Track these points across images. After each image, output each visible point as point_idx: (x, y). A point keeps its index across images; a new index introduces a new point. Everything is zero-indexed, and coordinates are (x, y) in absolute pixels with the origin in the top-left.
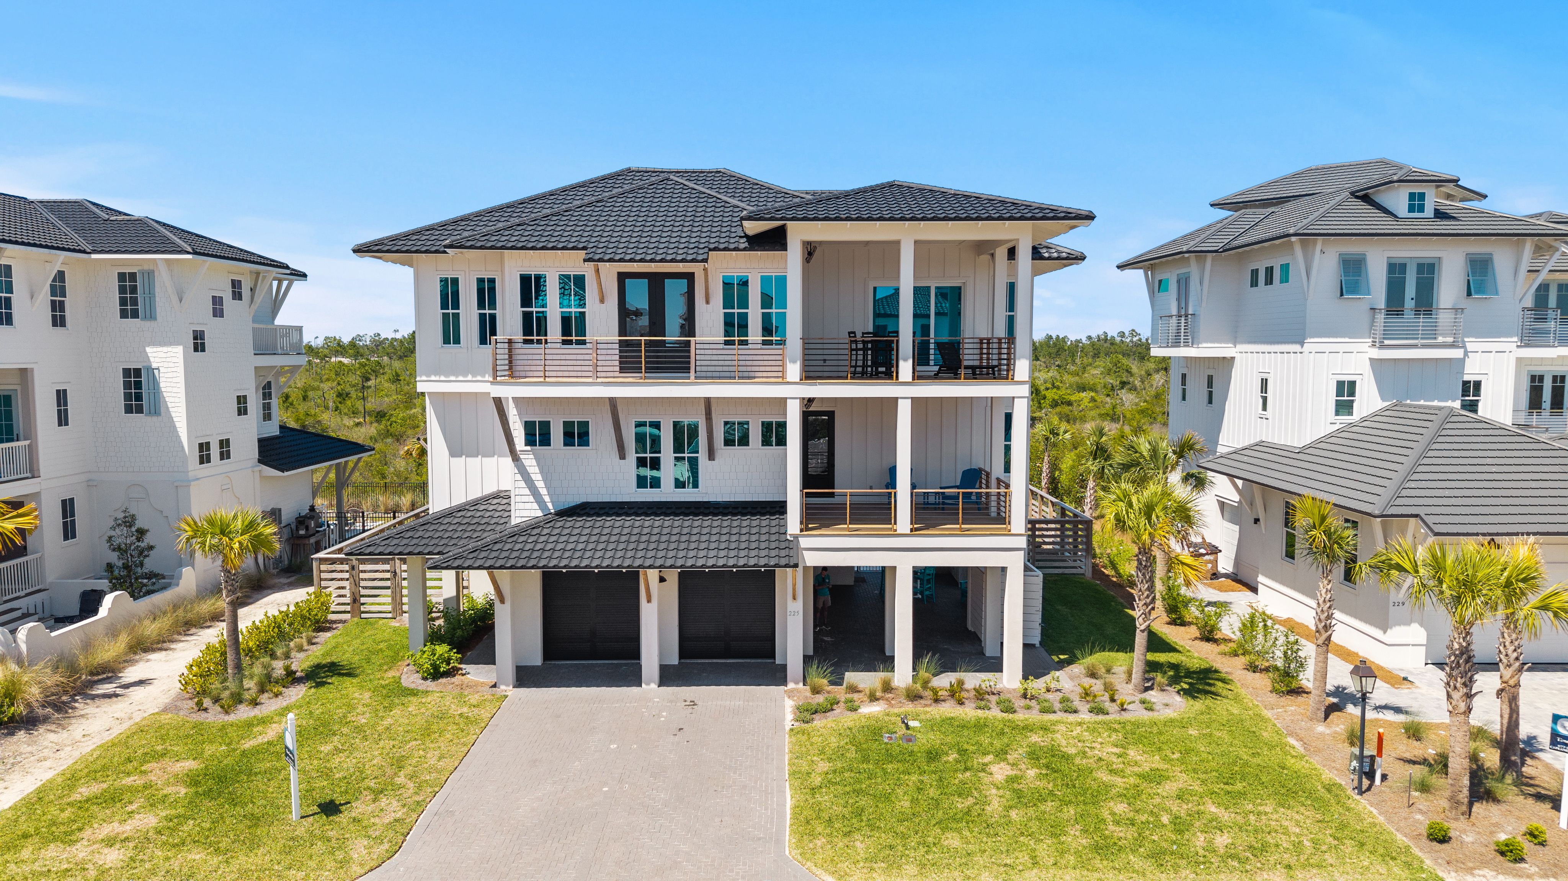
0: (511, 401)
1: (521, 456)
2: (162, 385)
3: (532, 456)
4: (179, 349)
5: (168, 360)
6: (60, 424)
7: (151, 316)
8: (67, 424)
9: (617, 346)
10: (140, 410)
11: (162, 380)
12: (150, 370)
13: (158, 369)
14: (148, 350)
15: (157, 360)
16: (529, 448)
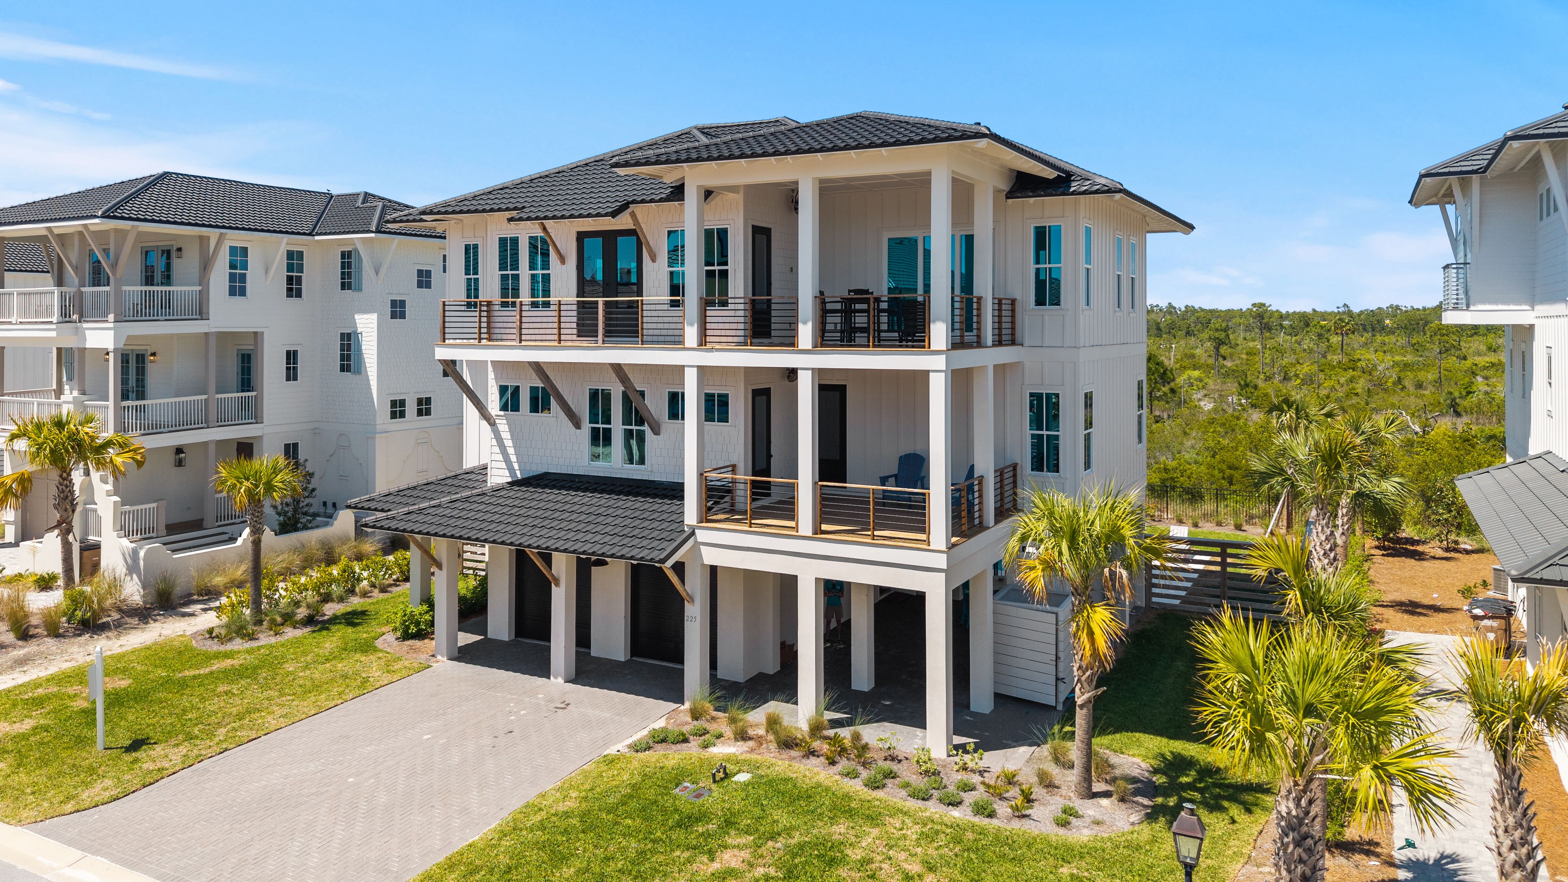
0: (489, 364)
1: (497, 421)
2: (363, 347)
3: (505, 422)
4: (374, 316)
5: (368, 325)
6: (288, 379)
7: (360, 289)
8: (295, 379)
9: (575, 307)
10: (349, 370)
11: (363, 343)
12: (356, 334)
13: (361, 333)
14: (356, 317)
15: (362, 326)
16: (502, 413)
